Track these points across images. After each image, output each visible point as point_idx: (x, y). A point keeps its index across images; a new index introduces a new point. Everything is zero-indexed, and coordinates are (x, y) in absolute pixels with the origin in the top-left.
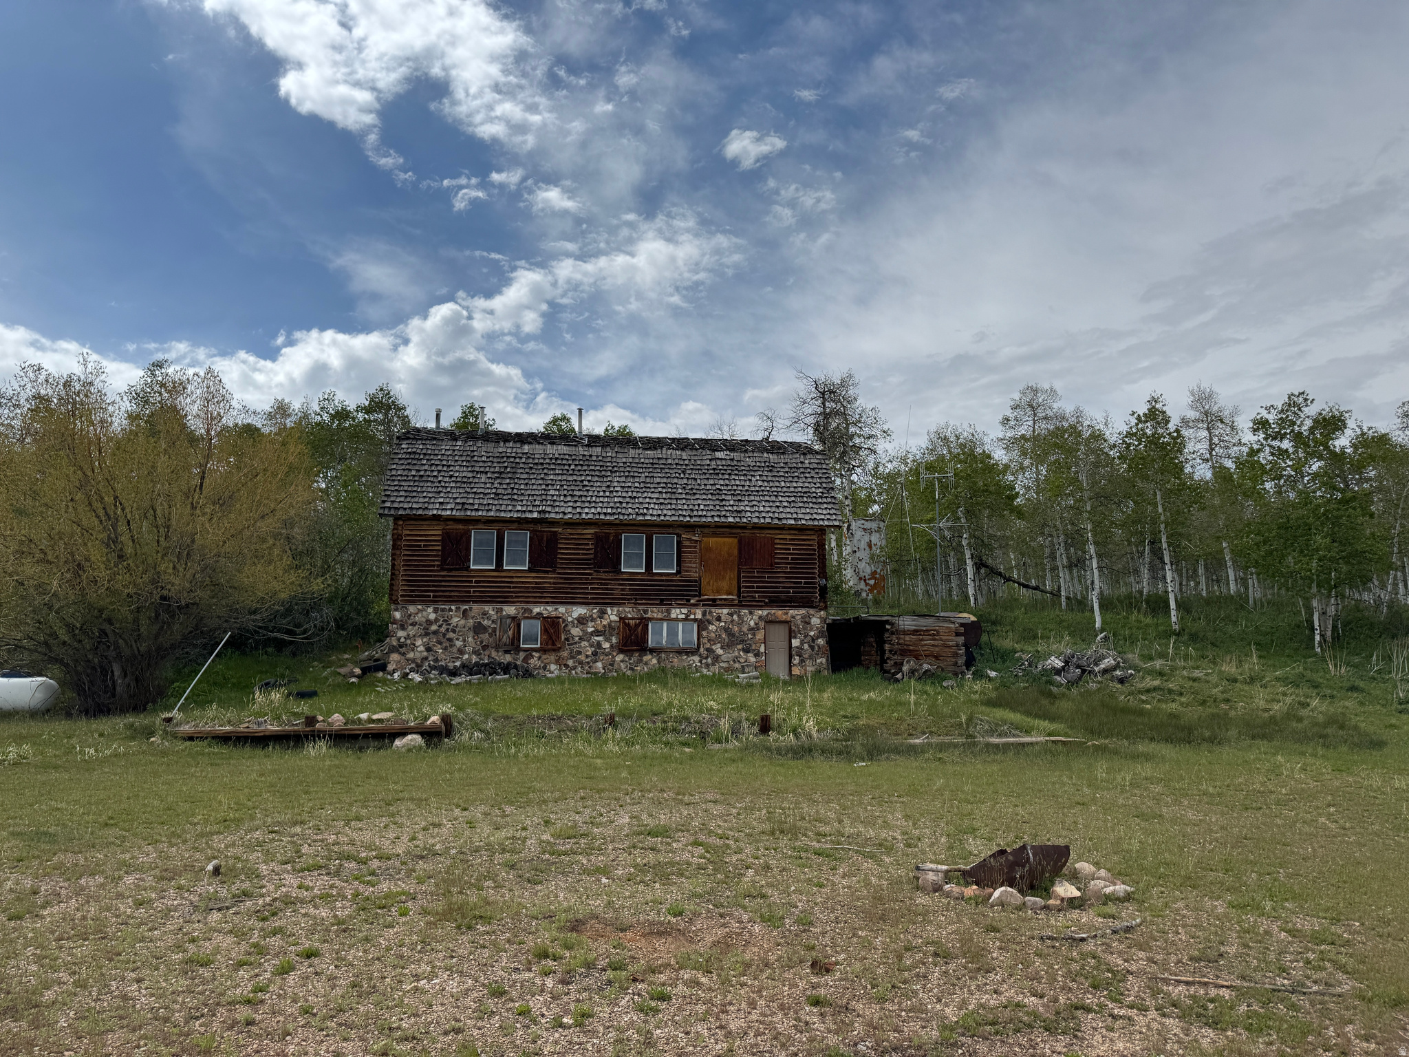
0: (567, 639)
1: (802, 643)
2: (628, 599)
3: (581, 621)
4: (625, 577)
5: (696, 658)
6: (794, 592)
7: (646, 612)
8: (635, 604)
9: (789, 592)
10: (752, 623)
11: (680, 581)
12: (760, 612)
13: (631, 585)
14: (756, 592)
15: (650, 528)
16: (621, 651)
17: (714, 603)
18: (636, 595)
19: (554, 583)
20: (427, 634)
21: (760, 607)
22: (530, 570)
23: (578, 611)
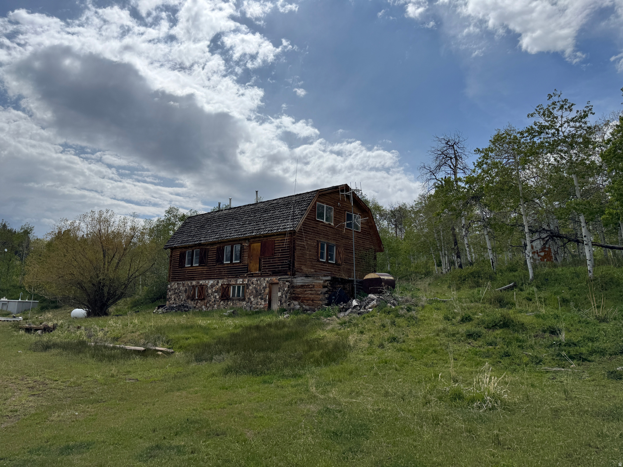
0: (208, 295)
1: (282, 294)
2: (226, 276)
3: (212, 286)
4: (226, 265)
5: (245, 303)
6: (281, 267)
7: (230, 281)
8: (228, 278)
9: (279, 268)
10: (264, 285)
11: (242, 266)
12: (267, 279)
13: (227, 269)
14: (267, 269)
15: (232, 242)
16: (222, 300)
17: (252, 276)
18: (229, 273)
19: (206, 271)
20: (175, 294)
21: (268, 276)
22: (199, 266)
23: (211, 282)
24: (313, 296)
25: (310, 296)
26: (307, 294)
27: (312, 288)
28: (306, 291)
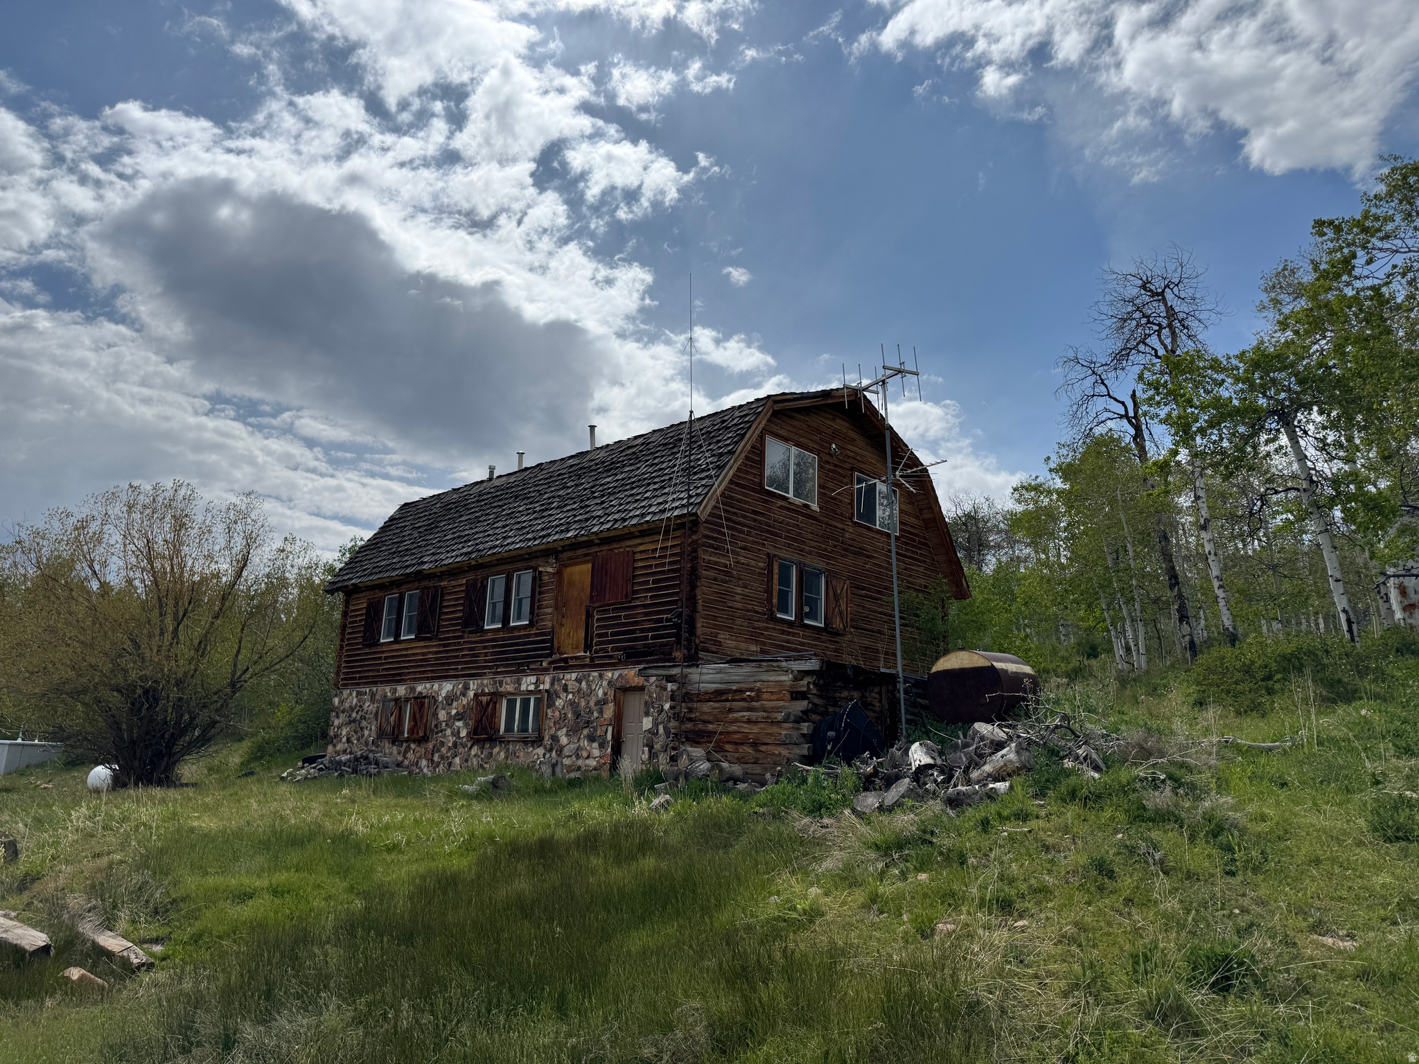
0: (436, 726)
1: (656, 724)
2: (490, 667)
3: (450, 699)
4: (490, 636)
5: (540, 751)
6: (654, 638)
7: (501, 683)
8: (494, 673)
9: (646, 638)
10: (600, 693)
11: (537, 635)
12: (610, 675)
13: (493, 647)
14: (610, 642)
15: (510, 563)
16: (476, 742)
17: (565, 665)
18: (497, 660)
19: (436, 653)
20: (350, 722)
21: (613, 666)
22: (418, 639)
23: (447, 687)
24: (755, 729)
25: (746, 728)
26: (736, 721)
27: (751, 699)
28: (730, 710)
